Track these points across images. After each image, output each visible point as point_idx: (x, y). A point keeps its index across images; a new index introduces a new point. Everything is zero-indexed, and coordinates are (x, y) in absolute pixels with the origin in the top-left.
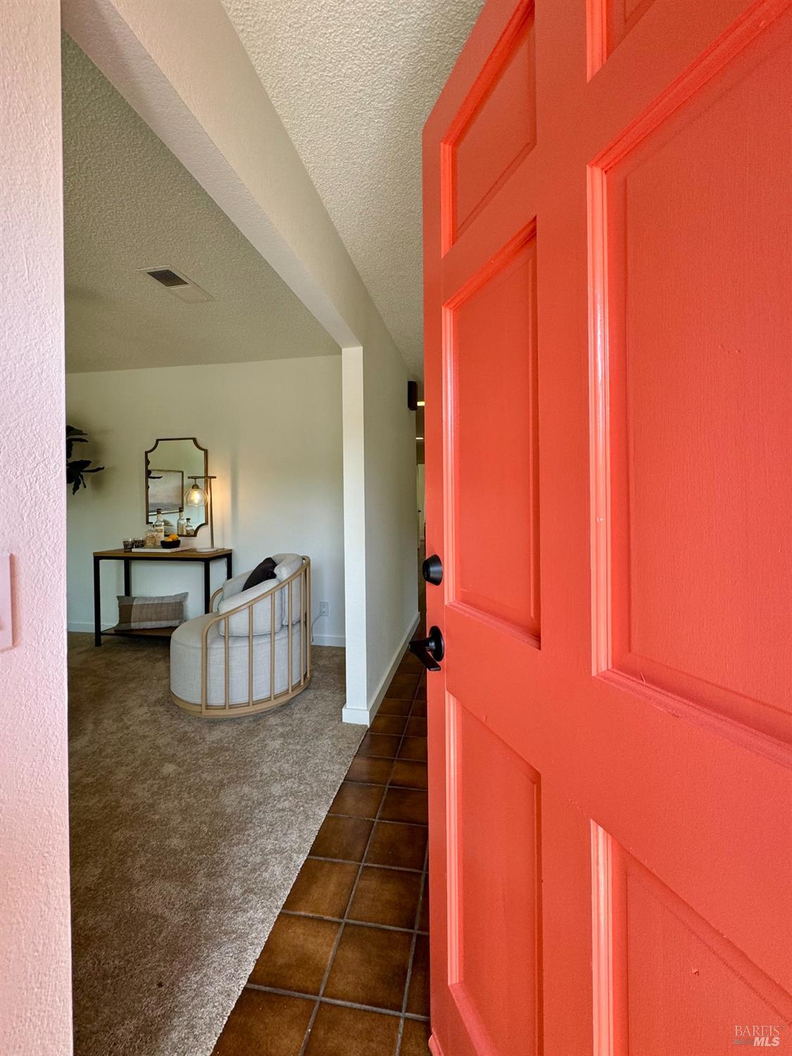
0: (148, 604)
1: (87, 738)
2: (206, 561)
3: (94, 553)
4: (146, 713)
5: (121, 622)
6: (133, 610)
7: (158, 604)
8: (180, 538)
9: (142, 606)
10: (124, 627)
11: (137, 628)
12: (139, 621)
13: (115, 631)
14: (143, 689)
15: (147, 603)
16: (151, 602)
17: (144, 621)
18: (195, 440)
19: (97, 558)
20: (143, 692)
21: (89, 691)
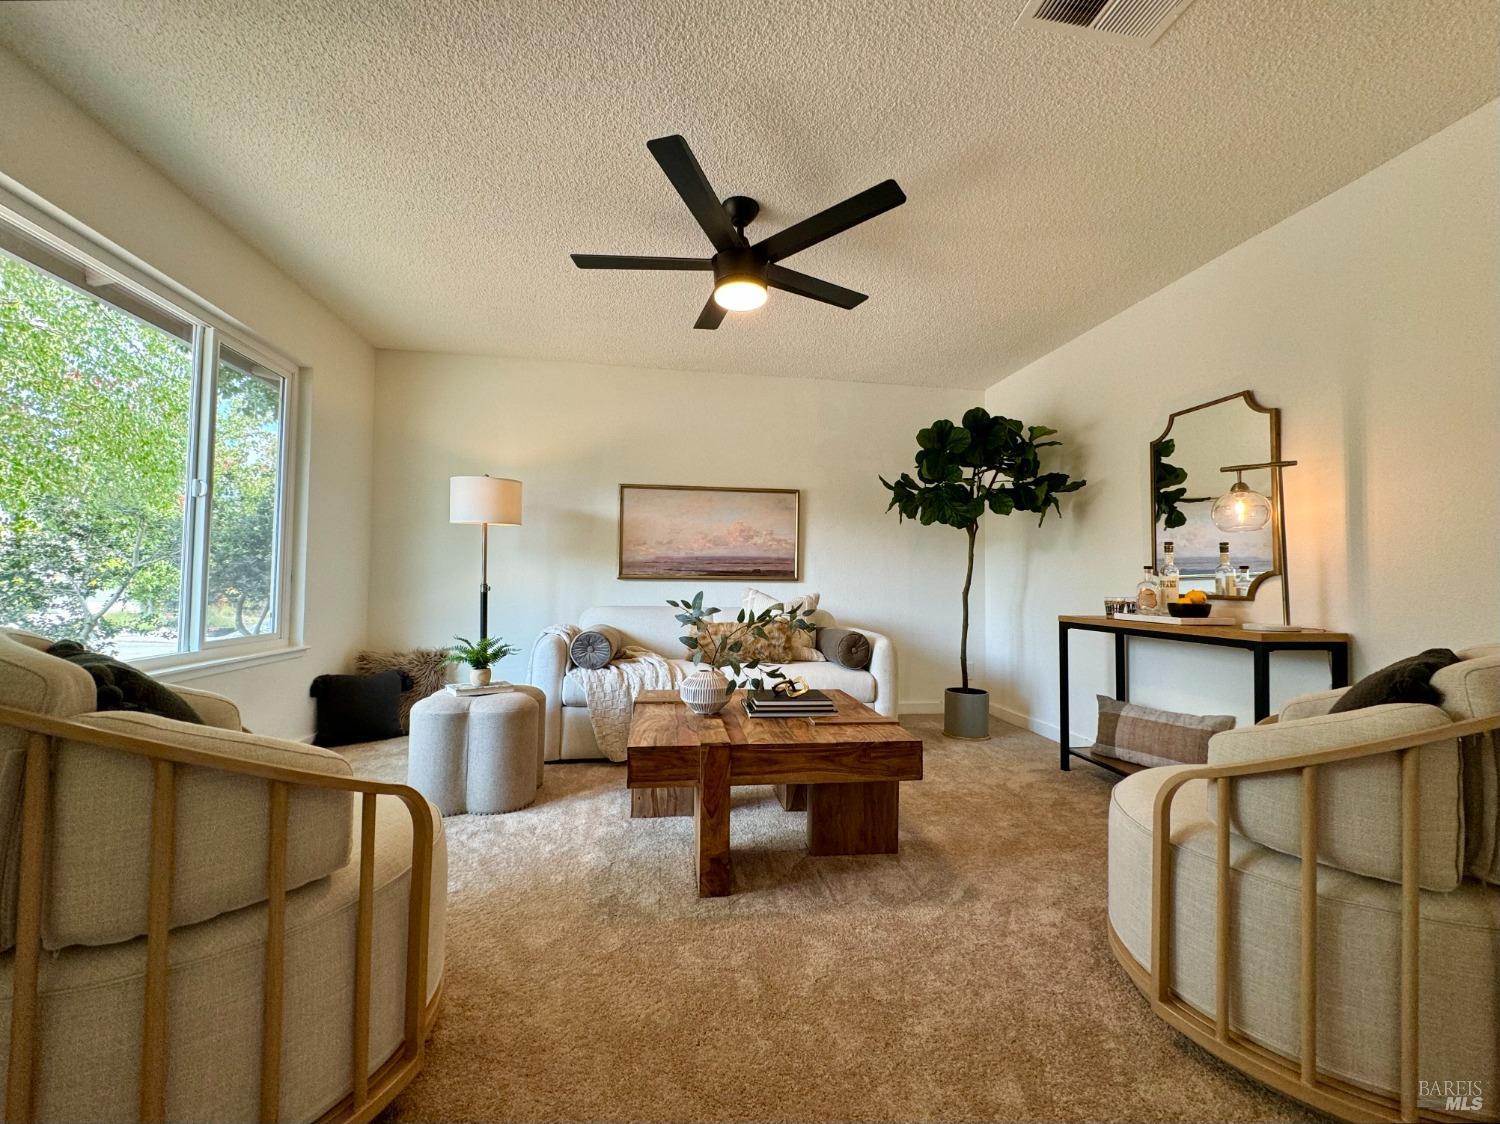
0: (1147, 721)
1: (938, 912)
2: (1263, 650)
3: (1060, 617)
4: (1054, 925)
5: (1099, 740)
6: (1120, 725)
7: (1166, 724)
8: (1210, 602)
9: (1135, 722)
10: (1103, 749)
11: (1126, 759)
12: (1128, 748)
13: (1093, 753)
14: (1081, 874)
15: (1146, 718)
16: (1153, 719)
17: (1136, 749)
18: (1249, 397)
19: (1065, 626)
20: (1075, 879)
21: (1000, 833)
